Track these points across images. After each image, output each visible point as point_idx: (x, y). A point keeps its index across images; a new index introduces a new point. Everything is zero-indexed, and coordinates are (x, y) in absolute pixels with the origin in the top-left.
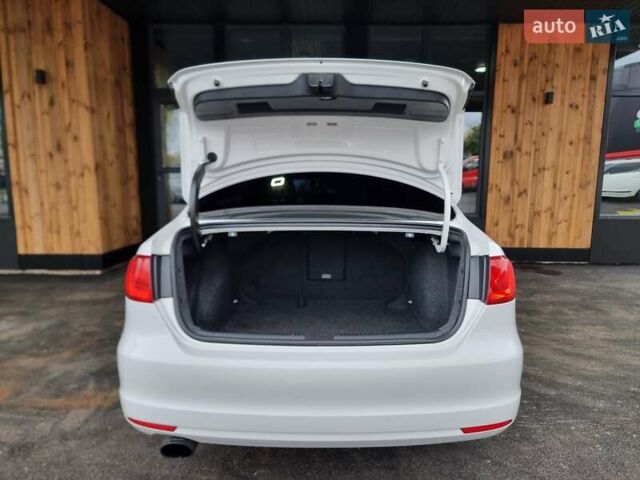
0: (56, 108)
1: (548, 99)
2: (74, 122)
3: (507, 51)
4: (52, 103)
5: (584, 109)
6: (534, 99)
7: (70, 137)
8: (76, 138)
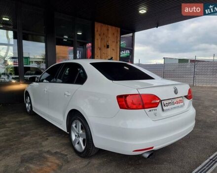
1: (108, 47)
3: (97, 31)
5: (115, 51)
6: (104, 46)
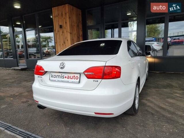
0: (64, 34)
2: (67, 36)
4: (63, 32)
7: (66, 40)
8: (67, 40)
